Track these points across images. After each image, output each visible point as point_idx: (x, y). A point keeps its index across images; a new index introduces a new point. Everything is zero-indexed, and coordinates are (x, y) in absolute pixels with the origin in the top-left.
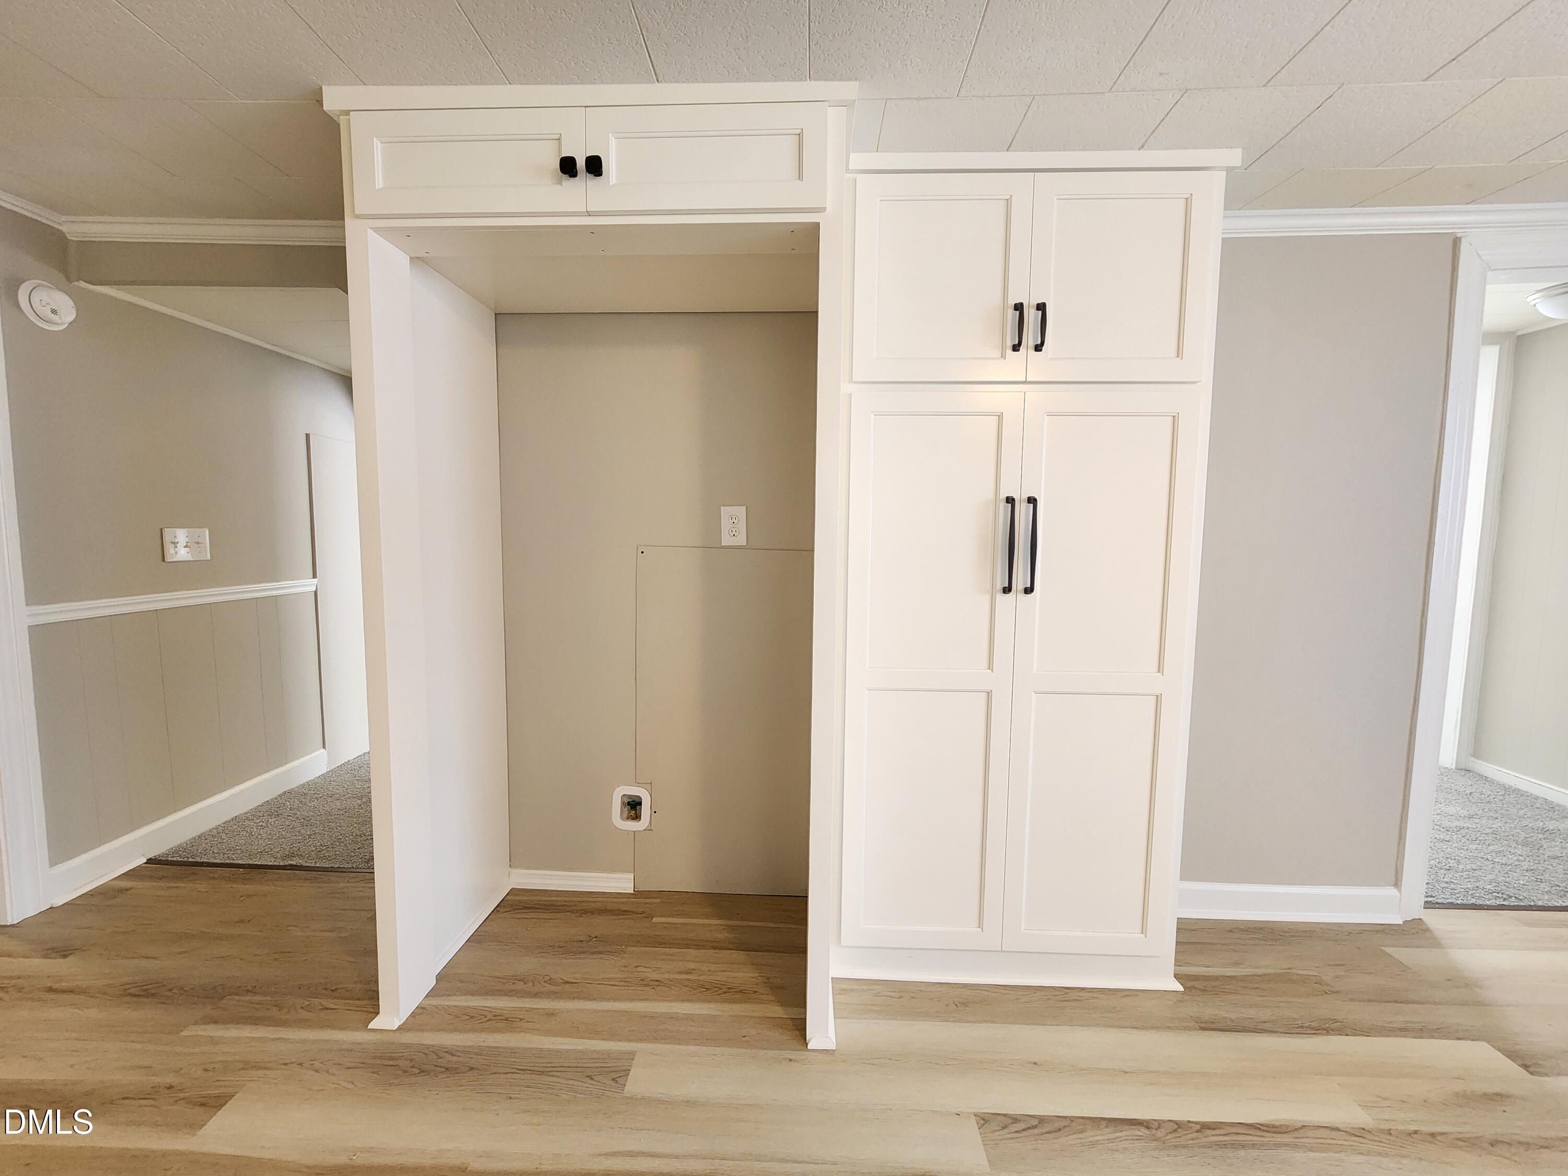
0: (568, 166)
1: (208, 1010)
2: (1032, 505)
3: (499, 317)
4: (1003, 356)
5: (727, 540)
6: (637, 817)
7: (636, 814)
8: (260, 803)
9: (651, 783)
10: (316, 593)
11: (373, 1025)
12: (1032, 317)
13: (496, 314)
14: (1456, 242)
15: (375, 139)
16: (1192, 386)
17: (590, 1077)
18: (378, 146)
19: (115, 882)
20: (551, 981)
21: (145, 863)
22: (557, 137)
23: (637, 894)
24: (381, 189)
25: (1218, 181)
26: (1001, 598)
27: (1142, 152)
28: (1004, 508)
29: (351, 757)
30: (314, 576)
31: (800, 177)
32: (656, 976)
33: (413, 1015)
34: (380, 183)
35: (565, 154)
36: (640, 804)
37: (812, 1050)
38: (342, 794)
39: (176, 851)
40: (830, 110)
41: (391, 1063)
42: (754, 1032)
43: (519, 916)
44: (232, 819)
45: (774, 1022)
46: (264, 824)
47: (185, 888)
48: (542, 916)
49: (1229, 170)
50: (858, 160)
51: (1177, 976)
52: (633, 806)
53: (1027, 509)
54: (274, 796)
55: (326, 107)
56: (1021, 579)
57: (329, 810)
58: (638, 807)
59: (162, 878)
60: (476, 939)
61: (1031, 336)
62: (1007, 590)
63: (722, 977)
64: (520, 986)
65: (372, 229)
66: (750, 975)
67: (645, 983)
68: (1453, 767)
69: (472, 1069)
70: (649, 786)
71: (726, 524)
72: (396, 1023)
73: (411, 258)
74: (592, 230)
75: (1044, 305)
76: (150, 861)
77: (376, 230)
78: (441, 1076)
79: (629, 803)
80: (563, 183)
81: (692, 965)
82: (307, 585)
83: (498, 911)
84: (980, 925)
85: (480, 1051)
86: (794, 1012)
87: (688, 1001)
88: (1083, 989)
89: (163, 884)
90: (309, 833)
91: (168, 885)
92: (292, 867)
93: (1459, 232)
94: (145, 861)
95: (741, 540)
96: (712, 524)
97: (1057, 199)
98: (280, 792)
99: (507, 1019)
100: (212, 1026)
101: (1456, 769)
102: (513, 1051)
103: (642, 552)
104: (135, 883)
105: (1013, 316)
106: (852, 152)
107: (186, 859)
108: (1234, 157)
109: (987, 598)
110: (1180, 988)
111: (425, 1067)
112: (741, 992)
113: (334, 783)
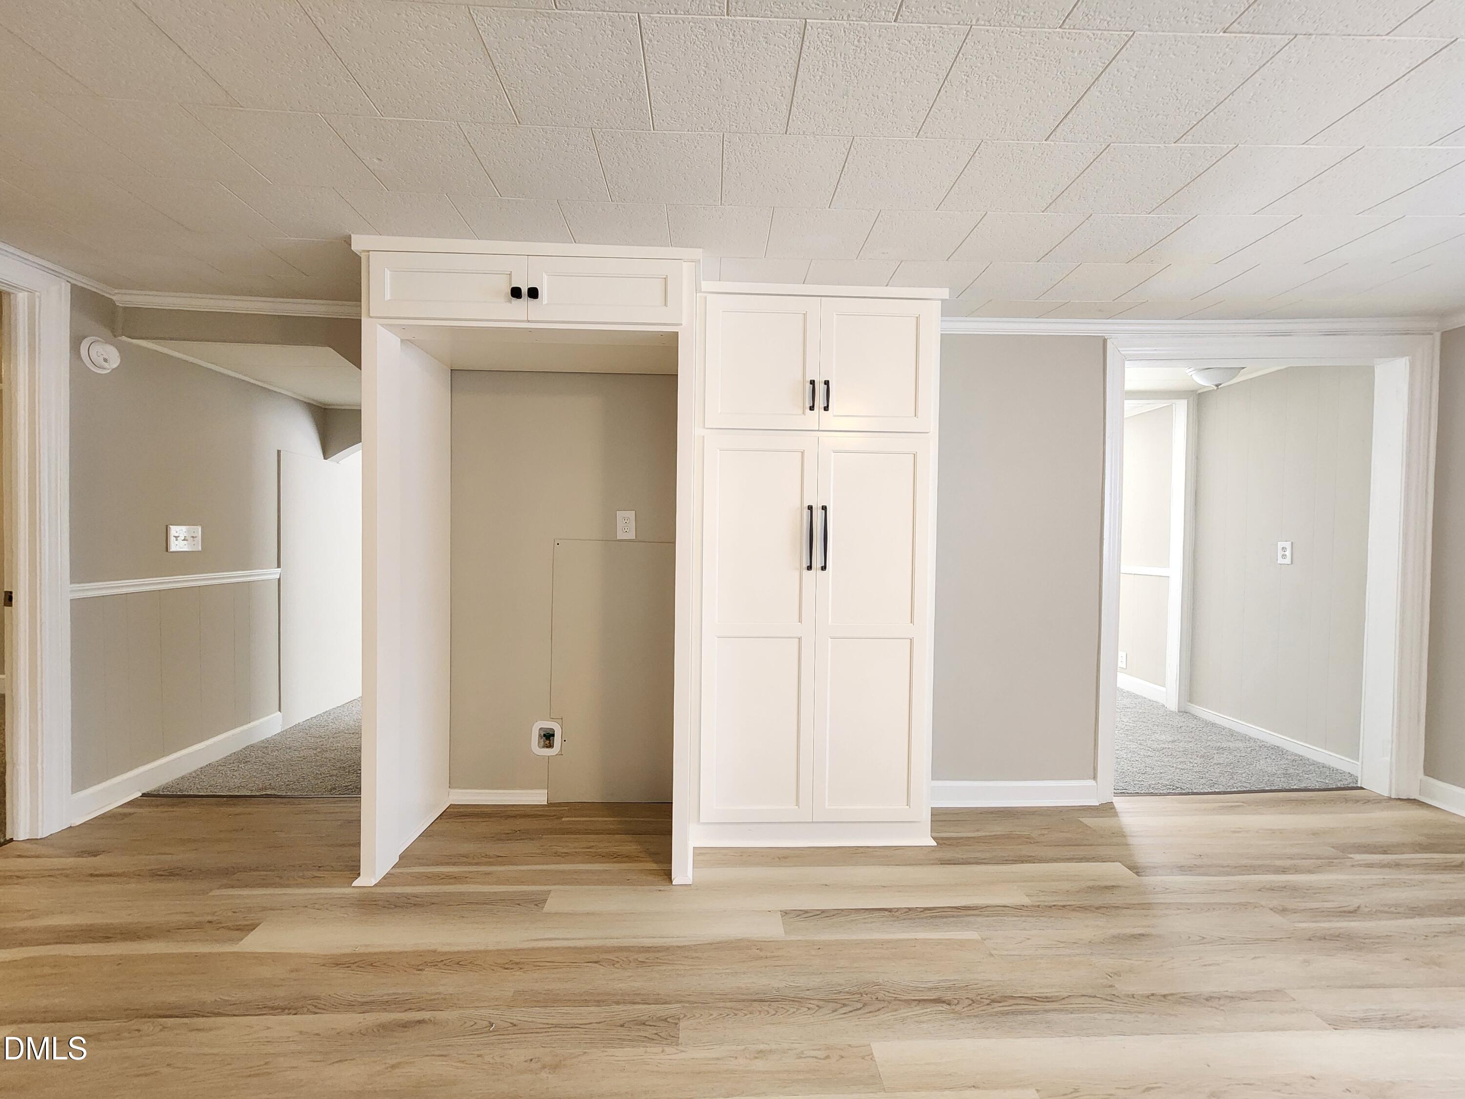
0: (516, 293)
1: (225, 881)
2: (824, 511)
3: (453, 371)
4: (804, 413)
5: (621, 536)
6: (551, 746)
7: (550, 743)
8: (228, 754)
9: (562, 719)
10: (279, 580)
11: (355, 884)
12: (820, 389)
13: (451, 370)
14: (1105, 341)
15: (386, 269)
16: (926, 435)
17: (519, 905)
18: (388, 273)
19: (118, 810)
20: (486, 856)
21: (141, 796)
22: (509, 273)
23: (550, 805)
24: (389, 300)
25: (936, 307)
26: (806, 573)
27: (888, 288)
28: (806, 512)
29: (301, 720)
30: (279, 566)
31: (666, 305)
32: (565, 850)
33: (384, 878)
34: (388, 297)
35: (515, 285)
36: (553, 735)
37: (675, 885)
38: (299, 747)
39: (165, 788)
40: (684, 264)
41: (374, 903)
42: (636, 877)
43: (459, 821)
44: (207, 765)
45: (651, 872)
46: (236, 768)
47: (179, 811)
48: (476, 820)
49: (943, 301)
50: (706, 285)
51: (934, 838)
52: (548, 737)
53: (822, 513)
54: (240, 749)
55: (354, 247)
56: (818, 562)
57: (290, 757)
58: (551, 738)
59: (157, 806)
60: (426, 834)
61: (820, 401)
62: (810, 568)
63: (614, 849)
64: (465, 860)
65: (380, 325)
66: (635, 847)
67: (556, 854)
68: (1177, 711)
69: (433, 904)
70: (561, 720)
71: (620, 523)
72: (373, 882)
73: (401, 340)
74: (530, 330)
75: (828, 381)
76: (144, 795)
77: (382, 325)
78: (412, 908)
79: (544, 735)
80: (513, 302)
81: (592, 844)
82: (273, 573)
83: (441, 818)
84: (798, 804)
85: (438, 895)
86: (665, 867)
87: (590, 863)
88: (868, 847)
89: (160, 809)
90: (276, 773)
91: (165, 810)
92: (267, 796)
93: (1106, 336)
94: (141, 795)
95: (632, 535)
96: (610, 523)
97: (836, 315)
98: (244, 746)
99: (455, 878)
100: (231, 889)
101: (1179, 712)
102: (462, 894)
103: (558, 544)
104: (136, 809)
105: (809, 387)
106: (703, 280)
107: (174, 793)
108: (944, 293)
109: (797, 574)
110: (934, 843)
111: (397, 905)
112: (627, 857)
113: (289, 739)
